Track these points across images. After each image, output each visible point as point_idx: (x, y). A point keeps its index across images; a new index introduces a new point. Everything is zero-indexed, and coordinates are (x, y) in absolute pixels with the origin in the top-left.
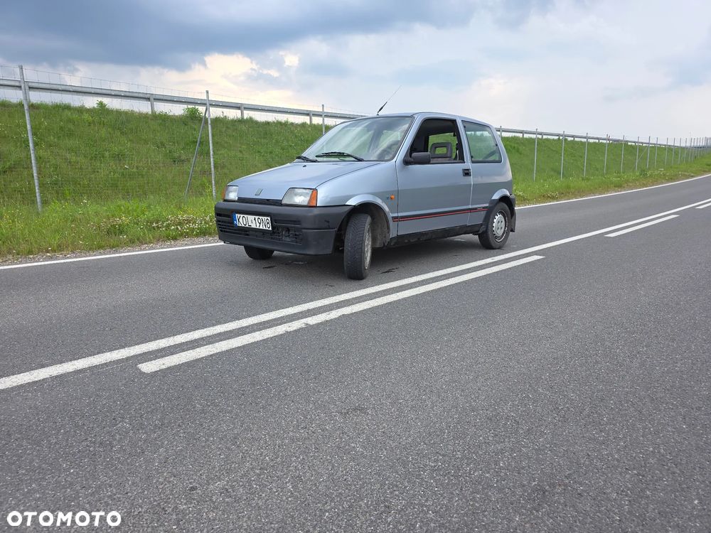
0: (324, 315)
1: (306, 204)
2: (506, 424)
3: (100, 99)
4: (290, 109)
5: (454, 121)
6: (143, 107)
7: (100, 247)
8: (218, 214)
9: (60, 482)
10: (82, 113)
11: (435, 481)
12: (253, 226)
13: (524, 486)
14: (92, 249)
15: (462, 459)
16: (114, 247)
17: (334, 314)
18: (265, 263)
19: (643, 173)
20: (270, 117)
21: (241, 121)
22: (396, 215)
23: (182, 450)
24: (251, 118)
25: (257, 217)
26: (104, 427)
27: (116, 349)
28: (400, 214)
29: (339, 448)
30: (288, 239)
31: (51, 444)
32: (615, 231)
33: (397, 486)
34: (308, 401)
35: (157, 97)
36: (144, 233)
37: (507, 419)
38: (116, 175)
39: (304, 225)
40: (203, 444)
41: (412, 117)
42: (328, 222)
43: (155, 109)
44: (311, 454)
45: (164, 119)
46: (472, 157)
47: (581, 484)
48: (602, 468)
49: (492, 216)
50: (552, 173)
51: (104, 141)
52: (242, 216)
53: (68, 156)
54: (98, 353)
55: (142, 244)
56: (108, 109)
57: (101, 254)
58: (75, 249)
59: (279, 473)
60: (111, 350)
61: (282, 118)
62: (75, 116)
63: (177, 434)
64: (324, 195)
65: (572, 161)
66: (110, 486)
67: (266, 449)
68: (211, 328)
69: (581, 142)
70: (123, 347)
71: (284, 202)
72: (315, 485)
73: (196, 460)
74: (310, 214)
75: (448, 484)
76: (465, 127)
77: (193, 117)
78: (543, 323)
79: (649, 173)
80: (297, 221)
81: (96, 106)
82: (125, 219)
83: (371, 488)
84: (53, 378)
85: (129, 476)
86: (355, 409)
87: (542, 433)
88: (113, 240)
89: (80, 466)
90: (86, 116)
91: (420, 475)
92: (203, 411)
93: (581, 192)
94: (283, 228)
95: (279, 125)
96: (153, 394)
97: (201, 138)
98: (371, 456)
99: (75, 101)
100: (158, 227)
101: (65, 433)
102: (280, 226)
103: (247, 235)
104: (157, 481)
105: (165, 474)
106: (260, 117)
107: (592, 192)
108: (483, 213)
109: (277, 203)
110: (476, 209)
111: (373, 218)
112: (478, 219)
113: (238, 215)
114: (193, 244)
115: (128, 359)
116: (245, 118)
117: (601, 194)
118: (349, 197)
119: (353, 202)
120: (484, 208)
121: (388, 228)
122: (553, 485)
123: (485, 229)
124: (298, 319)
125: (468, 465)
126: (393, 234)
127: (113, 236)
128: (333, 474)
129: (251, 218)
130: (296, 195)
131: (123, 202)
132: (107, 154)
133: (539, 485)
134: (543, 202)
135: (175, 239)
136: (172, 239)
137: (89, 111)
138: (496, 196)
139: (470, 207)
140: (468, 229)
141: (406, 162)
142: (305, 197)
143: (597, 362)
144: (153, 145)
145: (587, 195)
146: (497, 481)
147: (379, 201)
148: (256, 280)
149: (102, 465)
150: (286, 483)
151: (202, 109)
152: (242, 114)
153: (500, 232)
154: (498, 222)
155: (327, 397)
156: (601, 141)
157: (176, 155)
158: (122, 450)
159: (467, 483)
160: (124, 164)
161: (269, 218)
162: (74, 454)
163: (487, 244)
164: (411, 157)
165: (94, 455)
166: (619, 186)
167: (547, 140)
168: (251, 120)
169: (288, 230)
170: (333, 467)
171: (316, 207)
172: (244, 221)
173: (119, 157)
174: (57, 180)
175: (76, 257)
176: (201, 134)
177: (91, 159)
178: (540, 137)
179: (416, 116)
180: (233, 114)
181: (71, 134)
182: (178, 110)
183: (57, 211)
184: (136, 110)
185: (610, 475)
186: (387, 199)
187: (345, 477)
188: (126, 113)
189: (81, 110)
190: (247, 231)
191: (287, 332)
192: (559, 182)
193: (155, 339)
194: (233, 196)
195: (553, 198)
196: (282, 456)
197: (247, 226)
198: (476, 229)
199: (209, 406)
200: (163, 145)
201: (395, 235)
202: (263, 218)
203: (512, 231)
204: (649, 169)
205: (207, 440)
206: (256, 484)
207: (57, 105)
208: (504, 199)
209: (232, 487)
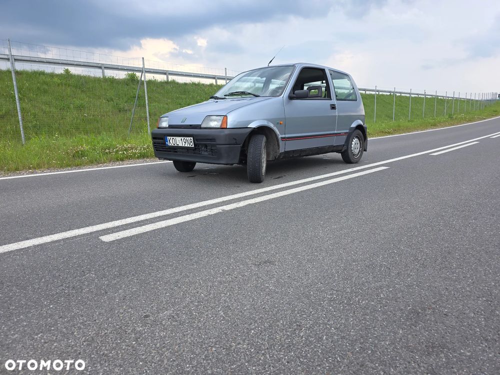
0: (235, 204)
1: (219, 126)
2: (380, 270)
3: (66, 68)
4: (202, 74)
5: (323, 70)
6: (97, 73)
7: (68, 165)
8: (154, 138)
9: (42, 314)
10: (53, 77)
11: (333, 308)
12: (180, 145)
13: (402, 310)
14: (61, 167)
15: (351, 292)
16: (78, 166)
17: (242, 204)
18: (188, 174)
19: (451, 117)
20: (188, 80)
21: (167, 83)
22: (284, 136)
23: (136, 291)
24: (173, 80)
25: (183, 138)
26: (75, 277)
27: (83, 227)
28: (287, 136)
29: (257, 287)
30: (206, 153)
31: (35, 289)
32: (437, 152)
33: (304, 312)
34: (229, 257)
35: (106, 66)
36: (100, 156)
37: (381, 266)
38: (79, 121)
39: (218, 142)
40: (153, 286)
41: (294, 66)
42: (235, 139)
43: (106, 74)
44: (236, 292)
45: (112, 81)
46: (337, 96)
47: (445, 308)
48: (459, 297)
49: (351, 140)
50: (386, 118)
51: (69, 97)
52: (172, 138)
53: (44, 107)
54: (69, 230)
55: (99, 163)
56: (71, 75)
57: (69, 170)
58: (50, 167)
59: (212, 305)
60: (78, 228)
61: (196, 80)
62: (49, 80)
63: (132, 280)
64: (232, 120)
65: (400, 110)
66: (82, 316)
67: (201, 289)
68: (153, 213)
69: (406, 96)
70: (88, 226)
71: (202, 126)
72: (241, 312)
73: (148, 297)
74: (222, 134)
75: (343, 309)
76: (331, 74)
77: (132, 80)
78: (396, 207)
79: (454, 117)
80: (212, 139)
81: (63, 72)
82: (86, 147)
83: (284, 313)
84: (35, 246)
85: (97, 309)
86: (265, 262)
87: (409, 275)
88: (78, 161)
89: (58, 303)
90: (56, 79)
91: (321, 304)
92: (151, 265)
93: (408, 129)
94: (203, 145)
95: (194, 86)
96: (112, 255)
97: (138, 95)
98: (282, 292)
99: (48, 69)
100: (110, 153)
101: (45, 281)
102: (200, 144)
103: (176, 152)
104: (118, 312)
105: (124, 307)
106: (181, 80)
107: (416, 129)
108: (345, 137)
109: (198, 127)
110: (340, 134)
111: (267, 139)
112: (341, 141)
113: (169, 138)
114: (135, 163)
115: (91, 233)
116: (170, 80)
117: (421, 131)
118: (250, 122)
119: (253, 125)
120: (345, 133)
121: (278, 145)
122: (424, 309)
123: (346, 148)
124: (217, 207)
125: (356, 297)
126: (282, 150)
127: (77, 158)
128: (254, 304)
129: (178, 139)
130: (211, 120)
131: (84, 136)
132: (72, 106)
133: (413, 309)
134: (382, 136)
135: (122, 160)
136: (120, 160)
137: (57, 75)
138: (354, 125)
139: (336, 132)
140: (335, 148)
141: (291, 98)
142: (218, 122)
143: (440, 230)
144: (105, 99)
145: (412, 131)
146: (381, 307)
147: (272, 125)
148: (183, 184)
149: (75, 302)
150: (219, 311)
151: (138, 74)
152: (167, 78)
153: (356, 151)
154: (355, 144)
155: (243, 255)
156: (419, 96)
157: (122, 106)
158: (90, 291)
159: (357, 309)
160: (84, 113)
161: (192, 138)
162: (53, 295)
163: (348, 160)
164: (294, 93)
165: (69, 295)
166: (434, 125)
167: (382, 95)
168: (174, 82)
169: (206, 146)
170: (253, 300)
171: (227, 128)
172: (173, 141)
173: (80, 108)
174: (36, 124)
175: (50, 172)
176: (139, 92)
177: (60, 109)
178: (377, 93)
179: (296, 66)
180: (160, 78)
181: (45, 92)
182: (122, 75)
183: (36, 143)
184: (92, 75)
185: (466, 301)
186: (277, 124)
187: (264, 306)
188: (85, 77)
189: (52, 75)
190: (176, 149)
191: (210, 215)
192: (393, 123)
193: (111, 221)
194: (165, 124)
195: (389, 133)
196: (214, 293)
197: (176, 145)
198: (340, 148)
199: (155, 262)
200: (112, 100)
201: (283, 151)
202: (188, 138)
203: (365, 150)
204: (454, 114)
205: (156, 284)
206: (196, 312)
207: (35, 72)
208: (360, 127)
209: (177, 315)
